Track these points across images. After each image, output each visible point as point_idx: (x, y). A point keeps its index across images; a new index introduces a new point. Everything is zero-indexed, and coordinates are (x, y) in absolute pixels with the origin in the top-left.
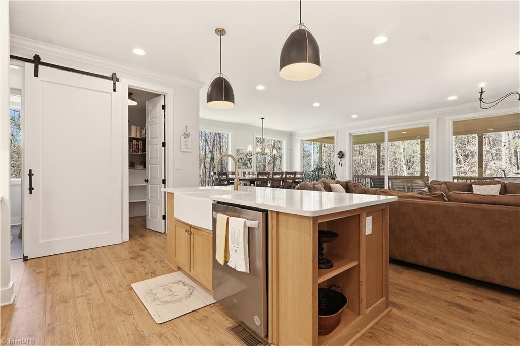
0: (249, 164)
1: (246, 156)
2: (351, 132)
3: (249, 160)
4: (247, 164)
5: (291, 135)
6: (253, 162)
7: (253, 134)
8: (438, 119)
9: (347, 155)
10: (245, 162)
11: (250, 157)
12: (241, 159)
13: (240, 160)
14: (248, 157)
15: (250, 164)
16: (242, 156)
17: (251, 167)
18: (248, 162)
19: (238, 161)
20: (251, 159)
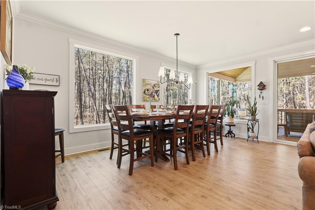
0: (156, 97)
1: (153, 88)
3: (157, 92)
4: (154, 96)
6: (160, 94)
7: (161, 63)
10: (152, 94)
11: (158, 89)
12: (148, 90)
13: (146, 92)
14: (156, 89)
15: (158, 96)
16: (148, 87)
17: (158, 100)
18: (156, 94)
19: (144, 92)
20: (159, 90)
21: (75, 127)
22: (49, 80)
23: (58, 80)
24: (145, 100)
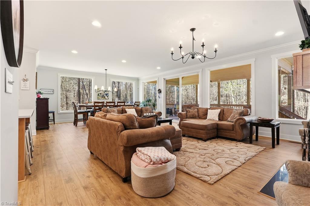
0: (106, 97)
1: (104, 92)
2: (165, 77)
3: (106, 94)
4: (105, 97)
5: (138, 80)
6: (109, 96)
7: (110, 79)
8: (202, 69)
9: (162, 92)
10: (103, 96)
13: (100, 95)
14: (106, 93)
15: (107, 97)
16: (100, 92)
17: (107, 98)
18: (106, 96)
19: (98, 95)
20: (108, 94)
21: (60, 111)
22: (49, 92)
23: (53, 91)
24: (99, 99)
